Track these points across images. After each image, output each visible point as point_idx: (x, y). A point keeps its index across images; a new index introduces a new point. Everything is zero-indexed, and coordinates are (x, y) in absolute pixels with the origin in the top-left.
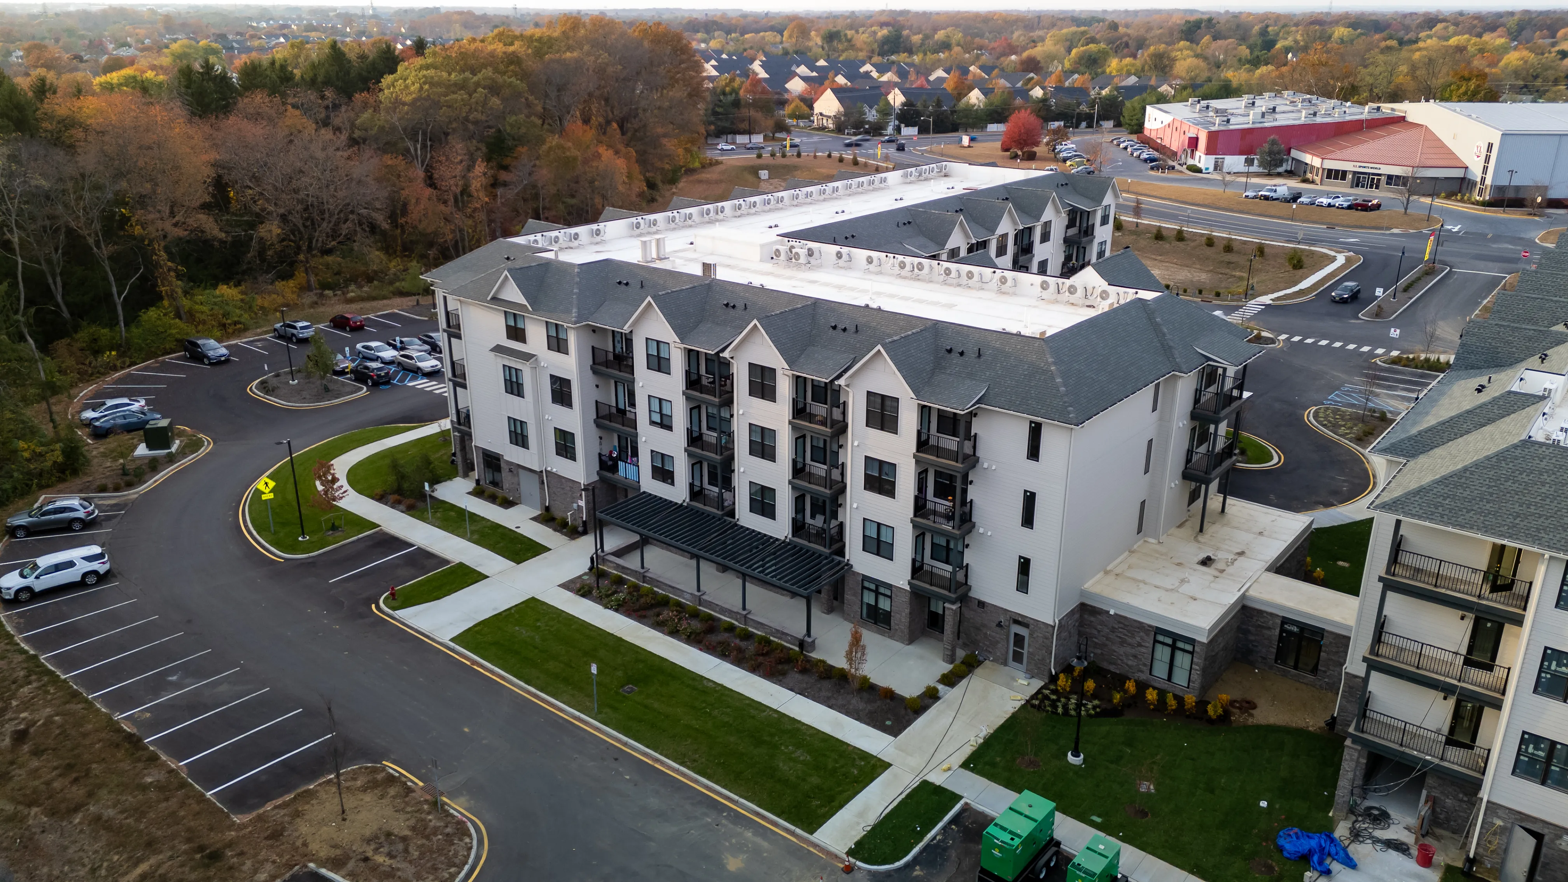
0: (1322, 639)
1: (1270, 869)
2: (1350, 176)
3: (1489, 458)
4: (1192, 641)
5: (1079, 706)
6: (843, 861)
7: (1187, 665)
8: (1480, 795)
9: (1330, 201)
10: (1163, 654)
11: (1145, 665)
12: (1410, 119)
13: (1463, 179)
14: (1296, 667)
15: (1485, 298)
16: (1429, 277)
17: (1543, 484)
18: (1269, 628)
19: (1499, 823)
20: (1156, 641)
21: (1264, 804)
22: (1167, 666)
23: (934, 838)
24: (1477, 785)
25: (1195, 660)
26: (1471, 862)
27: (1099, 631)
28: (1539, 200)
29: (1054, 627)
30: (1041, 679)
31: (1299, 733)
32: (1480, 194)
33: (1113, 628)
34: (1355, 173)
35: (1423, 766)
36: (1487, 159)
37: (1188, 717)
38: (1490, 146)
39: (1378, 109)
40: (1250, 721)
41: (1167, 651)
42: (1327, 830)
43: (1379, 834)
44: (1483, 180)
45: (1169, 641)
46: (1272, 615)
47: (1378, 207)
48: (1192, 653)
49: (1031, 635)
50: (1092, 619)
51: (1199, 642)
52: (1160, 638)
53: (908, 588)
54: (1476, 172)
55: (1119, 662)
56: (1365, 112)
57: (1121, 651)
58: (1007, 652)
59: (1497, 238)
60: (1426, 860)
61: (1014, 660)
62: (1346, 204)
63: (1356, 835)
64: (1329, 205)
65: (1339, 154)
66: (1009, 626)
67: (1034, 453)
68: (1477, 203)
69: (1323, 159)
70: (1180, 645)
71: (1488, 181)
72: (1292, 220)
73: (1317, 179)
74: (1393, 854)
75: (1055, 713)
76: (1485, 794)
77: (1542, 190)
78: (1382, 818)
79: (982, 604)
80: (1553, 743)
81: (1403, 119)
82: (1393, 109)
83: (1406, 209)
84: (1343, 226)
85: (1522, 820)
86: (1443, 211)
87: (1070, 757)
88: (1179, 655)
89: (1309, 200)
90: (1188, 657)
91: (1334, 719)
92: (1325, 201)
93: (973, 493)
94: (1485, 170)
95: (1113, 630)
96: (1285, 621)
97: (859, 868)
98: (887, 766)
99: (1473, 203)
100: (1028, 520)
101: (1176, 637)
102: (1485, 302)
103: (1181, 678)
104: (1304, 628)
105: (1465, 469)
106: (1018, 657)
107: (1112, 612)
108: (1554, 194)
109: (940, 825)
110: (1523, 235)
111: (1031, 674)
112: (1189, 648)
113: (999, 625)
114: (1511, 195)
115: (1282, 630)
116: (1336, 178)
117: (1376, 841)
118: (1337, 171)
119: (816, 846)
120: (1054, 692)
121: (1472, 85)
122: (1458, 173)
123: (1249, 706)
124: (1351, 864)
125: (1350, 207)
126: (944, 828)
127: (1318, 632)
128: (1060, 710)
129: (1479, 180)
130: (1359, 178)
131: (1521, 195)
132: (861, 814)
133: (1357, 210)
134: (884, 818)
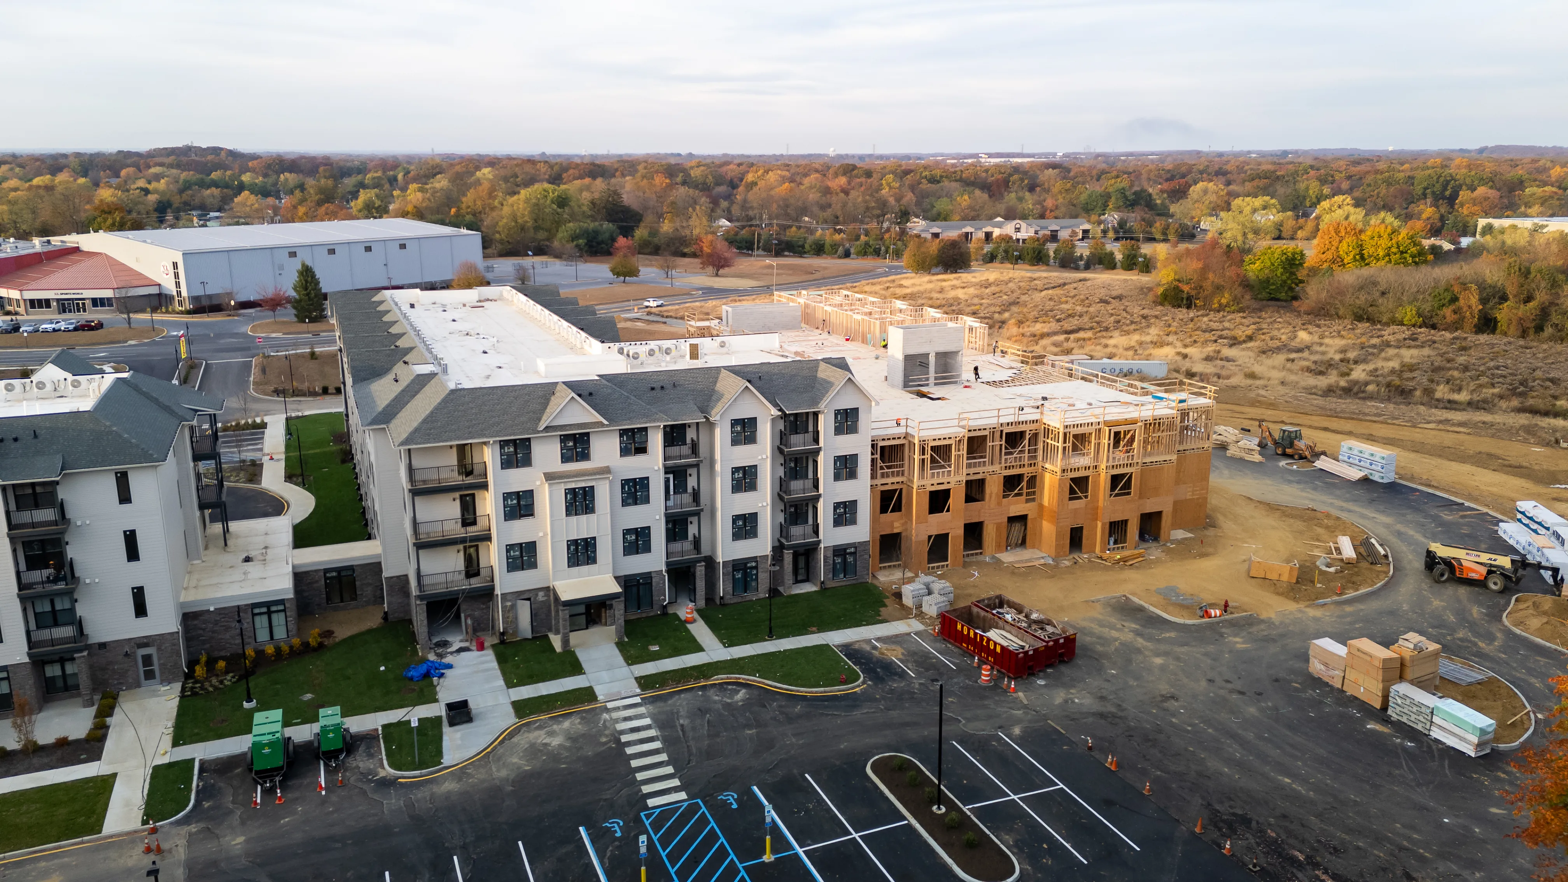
0: (354, 572)
1: (414, 690)
2: (55, 304)
3: (440, 404)
4: (281, 602)
5: (221, 682)
6: (144, 831)
7: (283, 621)
8: (496, 593)
9: (53, 326)
10: (261, 622)
11: (250, 637)
12: (85, 247)
13: (160, 295)
14: (342, 601)
15: (249, 376)
16: (196, 370)
17: (472, 408)
18: (317, 582)
19: (509, 604)
20: (254, 615)
21: (382, 668)
22: (268, 630)
23: (198, 786)
24: (492, 588)
25: (288, 614)
26: (503, 634)
27: (204, 630)
28: (233, 303)
29: (178, 633)
30: (178, 681)
31: (370, 631)
32: (180, 303)
33: (216, 621)
34: (58, 300)
35: (463, 593)
36: (177, 276)
37: (299, 654)
38: (175, 265)
39: (49, 242)
40: (337, 640)
41: (265, 618)
42: (425, 660)
43: (449, 650)
44: (179, 293)
45: (264, 610)
46: (316, 571)
47: (100, 326)
48: (284, 611)
49: (159, 649)
50: (196, 622)
51: (288, 599)
52: (256, 611)
53: (27, 660)
54: (169, 286)
55: (228, 645)
56: (37, 244)
57: (227, 636)
58: (138, 676)
59: (219, 336)
60: (481, 647)
61: (147, 678)
62: (71, 327)
63: (441, 656)
64: (54, 330)
65: (34, 285)
66: (135, 653)
67: (125, 497)
68: (182, 313)
69: (21, 291)
70: (273, 608)
71: (184, 293)
72: (27, 347)
73: (21, 310)
74: (462, 654)
75: (208, 692)
76: (498, 591)
77: (230, 295)
78: (445, 644)
79: (103, 646)
80: (521, 544)
81: (76, 250)
82: (62, 242)
83: (129, 323)
84: (80, 345)
85: (519, 596)
86: (163, 322)
87: (246, 705)
88: (274, 617)
89: (32, 328)
90: (282, 615)
91: (386, 613)
92: (49, 327)
93: (71, 552)
94: (178, 285)
95: (216, 623)
96: (326, 571)
97: (161, 826)
98: (114, 776)
99: (178, 313)
100: (133, 554)
101: (268, 604)
102: (252, 379)
103: (280, 633)
104: (339, 570)
105: (432, 412)
106: (150, 675)
107: (212, 609)
108: (243, 298)
109: (195, 778)
110: (236, 331)
111: (167, 680)
112: (281, 607)
113: (127, 655)
114: (205, 303)
115: (326, 578)
116: (41, 306)
117: (452, 653)
118: (40, 301)
119: (111, 837)
120: (196, 682)
121: (117, 216)
122: (154, 290)
123: (329, 633)
124: (450, 666)
125: (76, 329)
126: (199, 778)
127: (351, 568)
128: (211, 689)
129: (175, 293)
130: (63, 305)
131: (215, 302)
132: (127, 804)
133: (84, 330)
134: (148, 795)
